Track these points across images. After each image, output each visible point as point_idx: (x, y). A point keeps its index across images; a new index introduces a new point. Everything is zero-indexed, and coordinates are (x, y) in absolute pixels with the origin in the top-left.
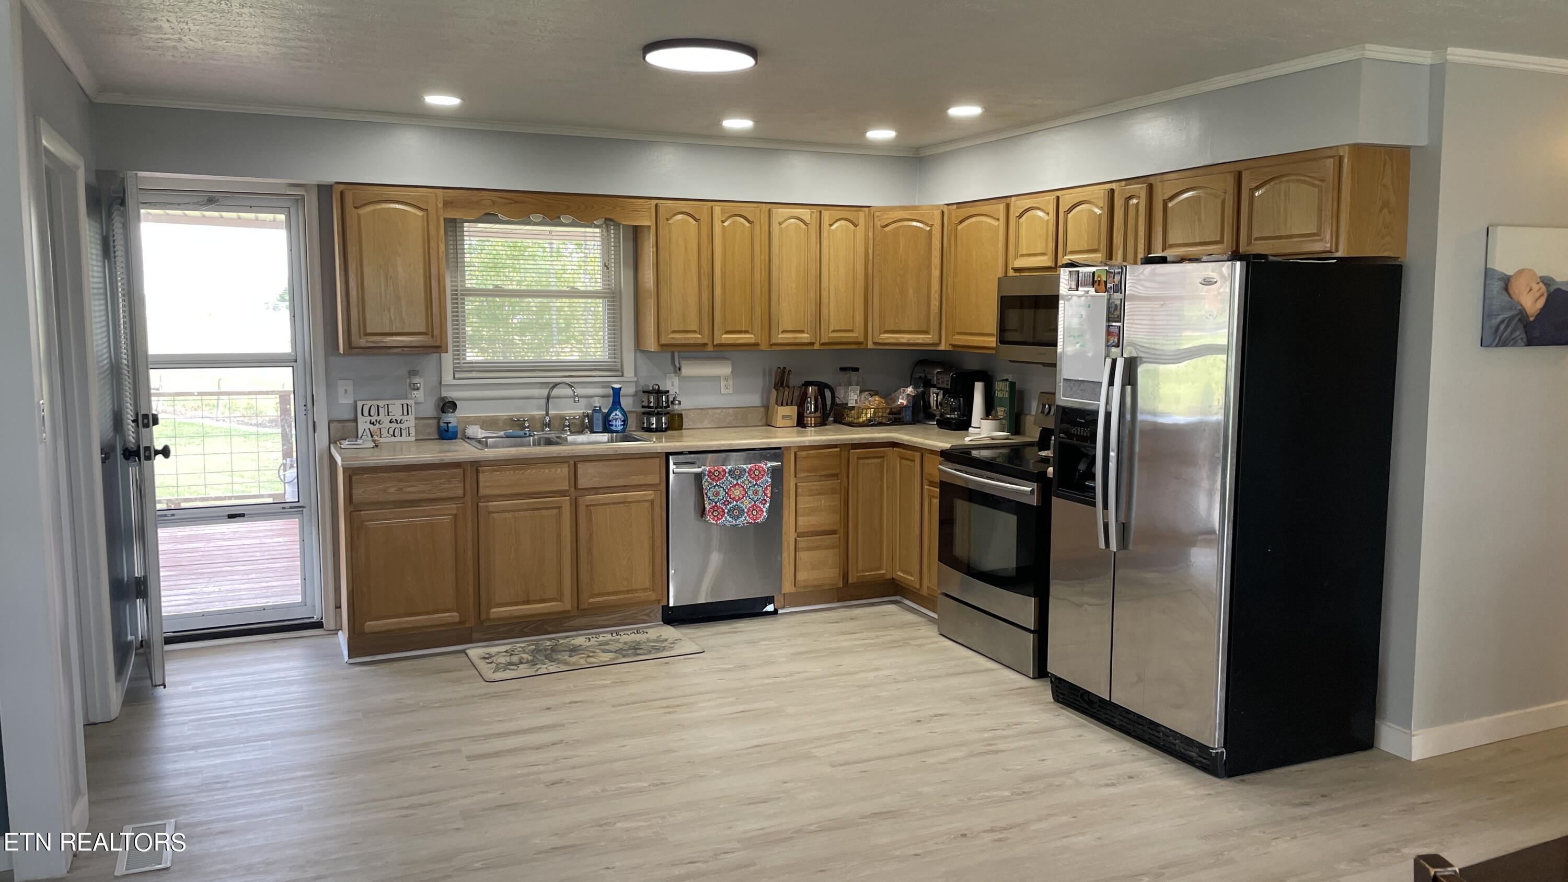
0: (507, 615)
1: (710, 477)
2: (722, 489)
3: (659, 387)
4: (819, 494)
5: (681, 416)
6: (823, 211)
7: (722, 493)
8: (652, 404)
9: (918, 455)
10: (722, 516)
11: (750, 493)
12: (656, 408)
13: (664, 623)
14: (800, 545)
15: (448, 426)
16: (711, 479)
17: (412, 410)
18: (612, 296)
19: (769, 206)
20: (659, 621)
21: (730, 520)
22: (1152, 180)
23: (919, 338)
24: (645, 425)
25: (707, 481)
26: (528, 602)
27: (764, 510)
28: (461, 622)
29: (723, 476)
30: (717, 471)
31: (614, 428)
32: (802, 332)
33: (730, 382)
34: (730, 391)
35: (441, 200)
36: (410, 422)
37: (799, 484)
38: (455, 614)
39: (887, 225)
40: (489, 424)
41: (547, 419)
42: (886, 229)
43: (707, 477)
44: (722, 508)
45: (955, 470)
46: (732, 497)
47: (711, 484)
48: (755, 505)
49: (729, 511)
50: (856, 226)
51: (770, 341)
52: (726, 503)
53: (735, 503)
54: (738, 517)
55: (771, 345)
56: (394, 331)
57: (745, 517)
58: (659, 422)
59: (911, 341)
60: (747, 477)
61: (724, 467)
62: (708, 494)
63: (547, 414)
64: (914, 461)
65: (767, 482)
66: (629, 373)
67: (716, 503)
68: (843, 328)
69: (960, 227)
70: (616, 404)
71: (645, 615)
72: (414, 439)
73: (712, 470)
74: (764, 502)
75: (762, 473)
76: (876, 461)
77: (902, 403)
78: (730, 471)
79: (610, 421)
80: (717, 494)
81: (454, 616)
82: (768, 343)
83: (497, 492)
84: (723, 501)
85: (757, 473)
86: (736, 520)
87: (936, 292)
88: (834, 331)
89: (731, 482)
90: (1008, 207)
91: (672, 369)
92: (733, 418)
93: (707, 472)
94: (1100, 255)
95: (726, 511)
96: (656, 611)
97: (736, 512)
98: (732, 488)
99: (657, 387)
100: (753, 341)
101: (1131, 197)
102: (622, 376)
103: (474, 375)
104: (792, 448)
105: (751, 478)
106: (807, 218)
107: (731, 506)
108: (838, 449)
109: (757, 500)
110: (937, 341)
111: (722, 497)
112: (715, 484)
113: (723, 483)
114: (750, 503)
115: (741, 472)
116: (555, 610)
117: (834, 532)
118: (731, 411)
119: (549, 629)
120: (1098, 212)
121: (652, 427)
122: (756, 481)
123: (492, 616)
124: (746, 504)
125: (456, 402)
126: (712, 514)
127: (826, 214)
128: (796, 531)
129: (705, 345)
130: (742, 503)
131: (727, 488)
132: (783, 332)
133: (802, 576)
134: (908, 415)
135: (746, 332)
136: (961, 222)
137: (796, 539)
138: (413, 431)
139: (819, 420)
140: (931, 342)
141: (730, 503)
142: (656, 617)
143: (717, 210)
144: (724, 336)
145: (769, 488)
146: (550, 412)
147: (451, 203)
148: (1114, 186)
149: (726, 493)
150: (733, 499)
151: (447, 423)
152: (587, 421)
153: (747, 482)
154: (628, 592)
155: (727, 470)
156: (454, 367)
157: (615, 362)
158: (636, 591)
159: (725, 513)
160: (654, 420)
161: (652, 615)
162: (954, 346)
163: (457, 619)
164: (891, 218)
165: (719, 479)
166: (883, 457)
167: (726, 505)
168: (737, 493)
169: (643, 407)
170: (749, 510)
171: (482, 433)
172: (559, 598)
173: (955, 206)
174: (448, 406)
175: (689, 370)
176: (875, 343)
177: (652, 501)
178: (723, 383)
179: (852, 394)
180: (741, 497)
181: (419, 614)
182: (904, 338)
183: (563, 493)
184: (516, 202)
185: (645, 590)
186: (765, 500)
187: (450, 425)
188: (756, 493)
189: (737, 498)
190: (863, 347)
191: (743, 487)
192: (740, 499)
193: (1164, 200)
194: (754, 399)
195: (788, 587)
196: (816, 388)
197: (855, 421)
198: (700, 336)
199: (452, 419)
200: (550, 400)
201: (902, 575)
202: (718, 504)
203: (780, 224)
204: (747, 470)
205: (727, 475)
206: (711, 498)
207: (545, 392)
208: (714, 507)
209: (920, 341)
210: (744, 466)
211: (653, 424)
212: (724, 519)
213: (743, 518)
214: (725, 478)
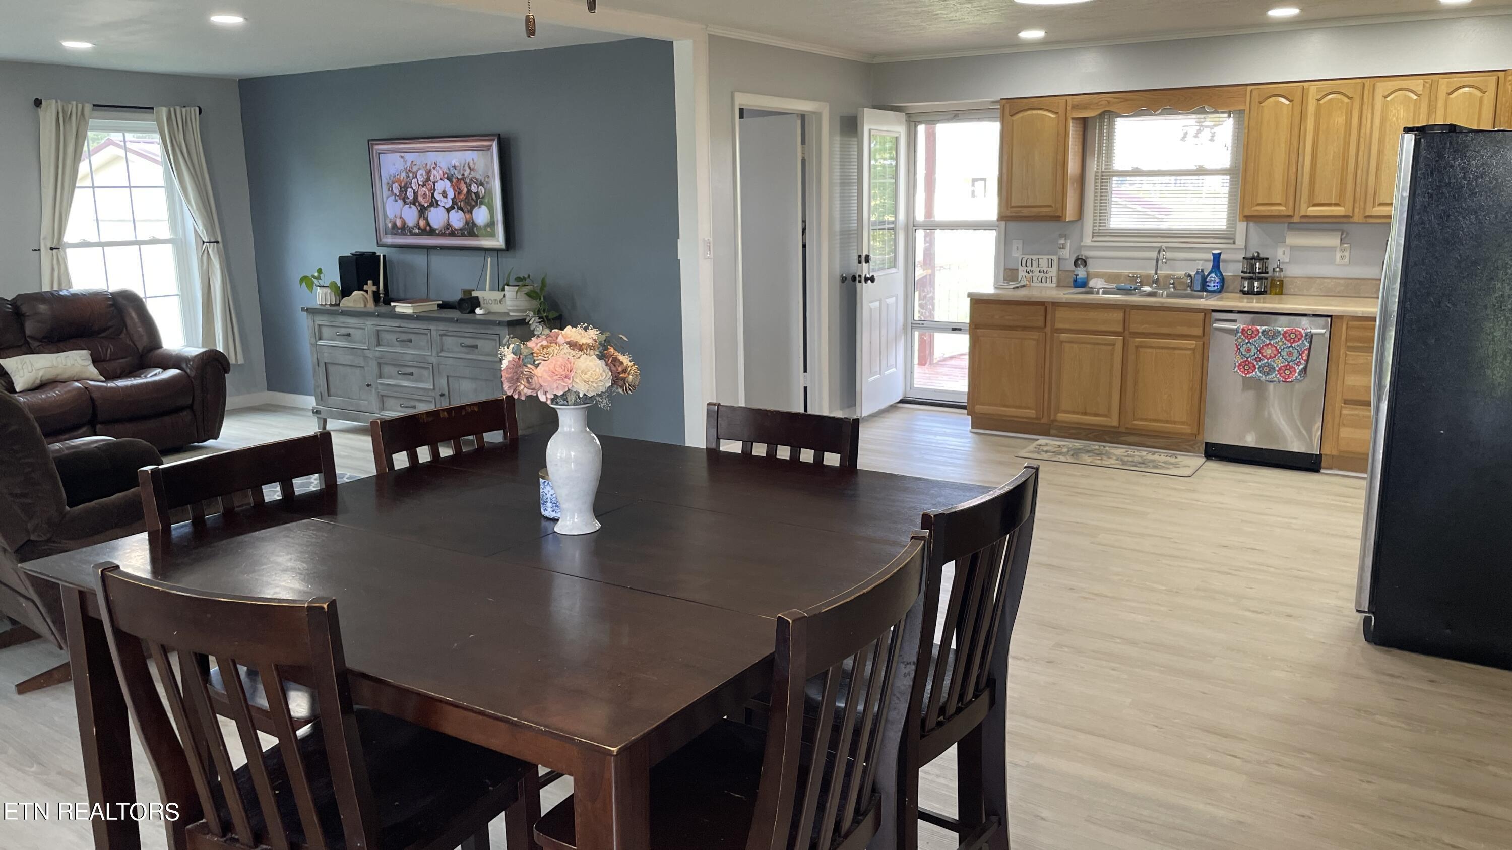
0: (1070, 420)
1: (1243, 334)
2: (1254, 347)
3: (1259, 254)
5: (1282, 282)
7: (1254, 350)
8: (1257, 270)
10: (1253, 371)
11: (1284, 353)
13: (1207, 457)
14: (1345, 411)
16: (1244, 336)
17: (1056, 264)
18: (1235, 173)
19: (1375, 80)
20: (1202, 454)
21: (1260, 375)
24: (1246, 289)
26: (1085, 414)
28: (1036, 418)
29: (1256, 335)
30: (1250, 329)
31: (1209, 288)
33: (1343, 253)
34: (1348, 262)
36: (1053, 272)
37: (1347, 353)
38: (1034, 411)
40: (1109, 278)
41: (1156, 277)
43: (1240, 334)
44: (1253, 363)
46: (1264, 354)
47: (1244, 341)
48: (1288, 365)
49: (1260, 367)
52: (1258, 359)
53: (1266, 360)
54: (1268, 374)
55: (1366, 217)
56: (1030, 204)
57: (1276, 375)
60: (1281, 339)
61: (1259, 328)
62: (1241, 349)
63: (1156, 273)
65: (1305, 346)
66: (1240, 242)
67: (1247, 358)
70: (1215, 268)
71: (1189, 446)
72: (1055, 285)
73: (1246, 329)
74: (1299, 364)
75: (1299, 337)
78: (1264, 331)
79: (1208, 282)
80: (1249, 350)
81: (1031, 413)
83: (1067, 326)
84: (1254, 357)
85: (1293, 336)
86: (1265, 376)
89: (1264, 342)
91: (1283, 239)
92: (1343, 288)
93: (1240, 330)
95: (1257, 366)
96: (1197, 445)
97: (1268, 369)
98: (1265, 347)
99: (1257, 255)
100: (1342, 213)
102: (1234, 243)
104: (1344, 317)
105: (1286, 339)
106: (1419, 89)
107: (1263, 362)
109: (1291, 361)
111: (1253, 354)
112: (1247, 341)
113: (1255, 341)
114: (1282, 363)
115: (1274, 333)
116: (1107, 424)
118: (1342, 281)
119: (1108, 439)
121: (1254, 290)
122: (1291, 343)
123: (1059, 419)
124: (1278, 364)
125: (1088, 260)
126: (1244, 367)
128: (1342, 398)
129: (1290, 216)
130: (1274, 361)
131: (1259, 346)
135: (1336, 205)
137: (1341, 406)
138: (1054, 280)
141: (1261, 360)
142: (1199, 450)
143: (1313, 89)
144: (1311, 208)
146: (1158, 272)
149: (1258, 350)
150: (1265, 357)
151: (1076, 275)
152: (1189, 280)
153: (1280, 343)
154: (1167, 422)
155: (1261, 330)
156: (1093, 233)
157: (1230, 231)
158: (1175, 423)
159: (1255, 368)
160: (1257, 284)
161: (1195, 447)
163: (1034, 416)
165: (1252, 337)
167: (1257, 362)
168: (1268, 352)
169: (1242, 272)
170: (1280, 369)
171: (1100, 284)
172: (1108, 415)
174: (1080, 261)
175: (1295, 239)
177: (1194, 349)
178: (1334, 253)
180: (1273, 355)
183: (1118, 334)
184: (1127, 100)
185: (1183, 423)
186: (1300, 362)
187: (1078, 277)
188: (1290, 354)
189: (1268, 356)
191: (1276, 347)
192: (1271, 357)
194: (1373, 272)
195: (1329, 449)
198: (1284, 208)
199: (1082, 272)
200: (1159, 262)
202: (1249, 359)
203: (1385, 96)
204: (1282, 332)
205: (1260, 334)
206: (1243, 353)
208: (1246, 361)
210: (1280, 329)
211: (1245, 287)
212: (1254, 373)
213: (1274, 375)
214: (1257, 337)
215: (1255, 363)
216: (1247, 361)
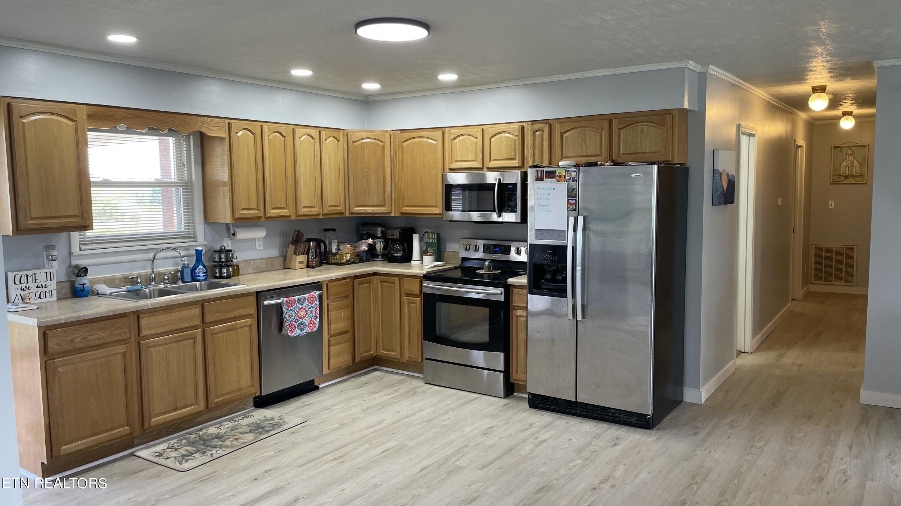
0: (163, 421)
1: (287, 305)
2: (294, 312)
3: (225, 248)
4: (340, 309)
5: (238, 266)
6: (322, 131)
7: (294, 315)
8: (223, 260)
9: (397, 279)
10: (294, 330)
11: (309, 313)
12: (226, 262)
13: (256, 408)
14: (332, 342)
15: (84, 286)
16: (287, 306)
17: (54, 277)
18: (187, 186)
19: (293, 127)
20: (252, 407)
21: (299, 331)
22: (550, 122)
23: (380, 209)
24: (218, 275)
25: (285, 307)
26: (175, 410)
27: (317, 322)
28: (131, 434)
30: (290, 300)
32: (313, 207)
33: (262, 242)
34: (262, 248)
35: (85, 113)
36: (53, 286)
37: (330, 304)
38: (127, 428)
39: (356, 141)
40: (110, 282)
41: (153, 275)
42: (356, 144)
43: (285, 305)
44: (294, 325)
45: (436, 285)
46: (299, 316)
47: (287, 309)
48: (312, 320)
49: (298, 326)
50: (338, 141)
51: (296, 214)
52: (296, 321)
53: (301, 320)
55: (297, 216)
56: (53, 215)
58: (228, 271)
59: (374, 212)
60: (307, 303)
61: (294, 298)
62: (286, 316)
63: (152, 272)
64: (394, 283)
65: (317, 304)
66: (201, 238)
67: (291, 322)
68: (334, 204)
69: (404, 144)
70: (199, 260)
71: (243, 405)
72: (56, 299)
73: (288, 300)
74: (315, 318)
75: (314, 299)
76: (366, 285)
77: (365, 249)
78: (298, 300)
79: (197, 273)
80: (291, 315)
82: (295, 215)
83: (153, 332)
84: (294, 320)
85: (312, 299)
86: (302, 331)
87: (389, 182)
88: (330, 206)
89: (298, 307)
90: (443, 133)
91: (226, 234)
92: (265, 265)
93: (285, 302)
94: (516, 162)
95: (296, 326)
96: (250, 401)
97: (301, 326)
98: (299, 311)
99: (224, 248)
100: (286, 214)
101: (537, 131)
102: (199, 241)
103: (95, 246)
104: (325, 282)
105: (309, 303)
107: (299, 322)
108: (349, 280)
109: (313, 317)
110: (391, 211)
111: (294, 318)
112: (290, 309)
113: (294, 308)
114: (309, 319)
115: (304, 300)
116: (194, 412)
117: (347, 332)
118: (264, 261)
120: (514, 138)
121: (223, 275)
122: (312, 304)
123: (153, 424)
124: (307, 321)
125: (87, 267)
126: (289, 329)
127: (323, 133)
128: (328, 334)
129: (260, 218)
130: (305, 320)
131: (296, 311)
132: (304, 207)
133: (333, 362)
134: (364, 256)
135: (284, 208)
136: (406, 141)
137: (328, 339)
138: (55, 293)
139: (318, 263)
140: (387, 212)
141: (298, 321)
142: (250, 404)
143: (265, 127)
144: (272, 211)
145: (318, 308)
147: (93, 116)
148: (524, 124)
149: (296, 314)
150: (300, 318)
151: (83, 284)
152: (180, 274)
153: (307, 306)
154: (238, 390)
155: (296, 299)
156: (79, 241)
157: (189, 232)
159: (296, 328)
160: (225, 270)
161: (247, 404)
162: (402, 213)
163: (129, 431)
164: (358, 137)
165: (292, 306)
166: (370, 282)
167: (296, 322)
168: (302, 313)
169: (215, 262)
170: (308, 324)
171: (109, 290)
172: (197, 403)
173: (399, 132)
176: (351, 213)
177: (250, 326)
178: (257, 242)
179: (334, 245)
180: (305, 316)
181: (100, 433)
182: (370, 209)
183: (195, 327)
185: (247, 387)
186: (316, 316)
187: (85, 286)
188: (312, 312)
189: (302, 317)
190: (343, 216)
191: (305, 309)
192: (304, 317)
193: (561, 133)
194: (274, 252)
195: (325, 371)
196: (315, 242)
197: (339, 262)
198: (258, 212)
199: (85, 280)
200: (155, 261)
201: (385, 352)
202: (292, 322)
203: (300, 138)
204: (307, 298)
205: (296, 302)
206: (288, 319)
207: (151, 255)
208: (289, 324)
209: (380, 211)
210: (305, 296)
211: (217, 273)
212: (295, 332)
213: (306, 330)
214: (295, 305)
215: (295, 324)
216: (291, 324)
